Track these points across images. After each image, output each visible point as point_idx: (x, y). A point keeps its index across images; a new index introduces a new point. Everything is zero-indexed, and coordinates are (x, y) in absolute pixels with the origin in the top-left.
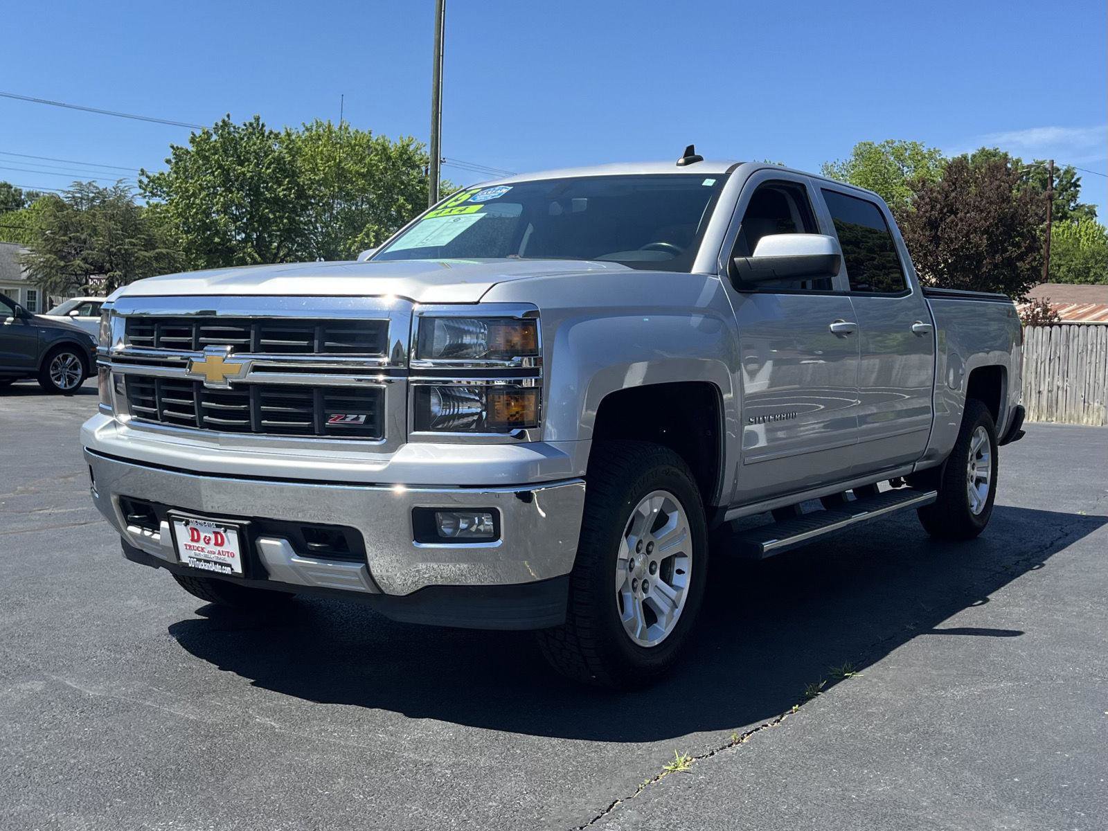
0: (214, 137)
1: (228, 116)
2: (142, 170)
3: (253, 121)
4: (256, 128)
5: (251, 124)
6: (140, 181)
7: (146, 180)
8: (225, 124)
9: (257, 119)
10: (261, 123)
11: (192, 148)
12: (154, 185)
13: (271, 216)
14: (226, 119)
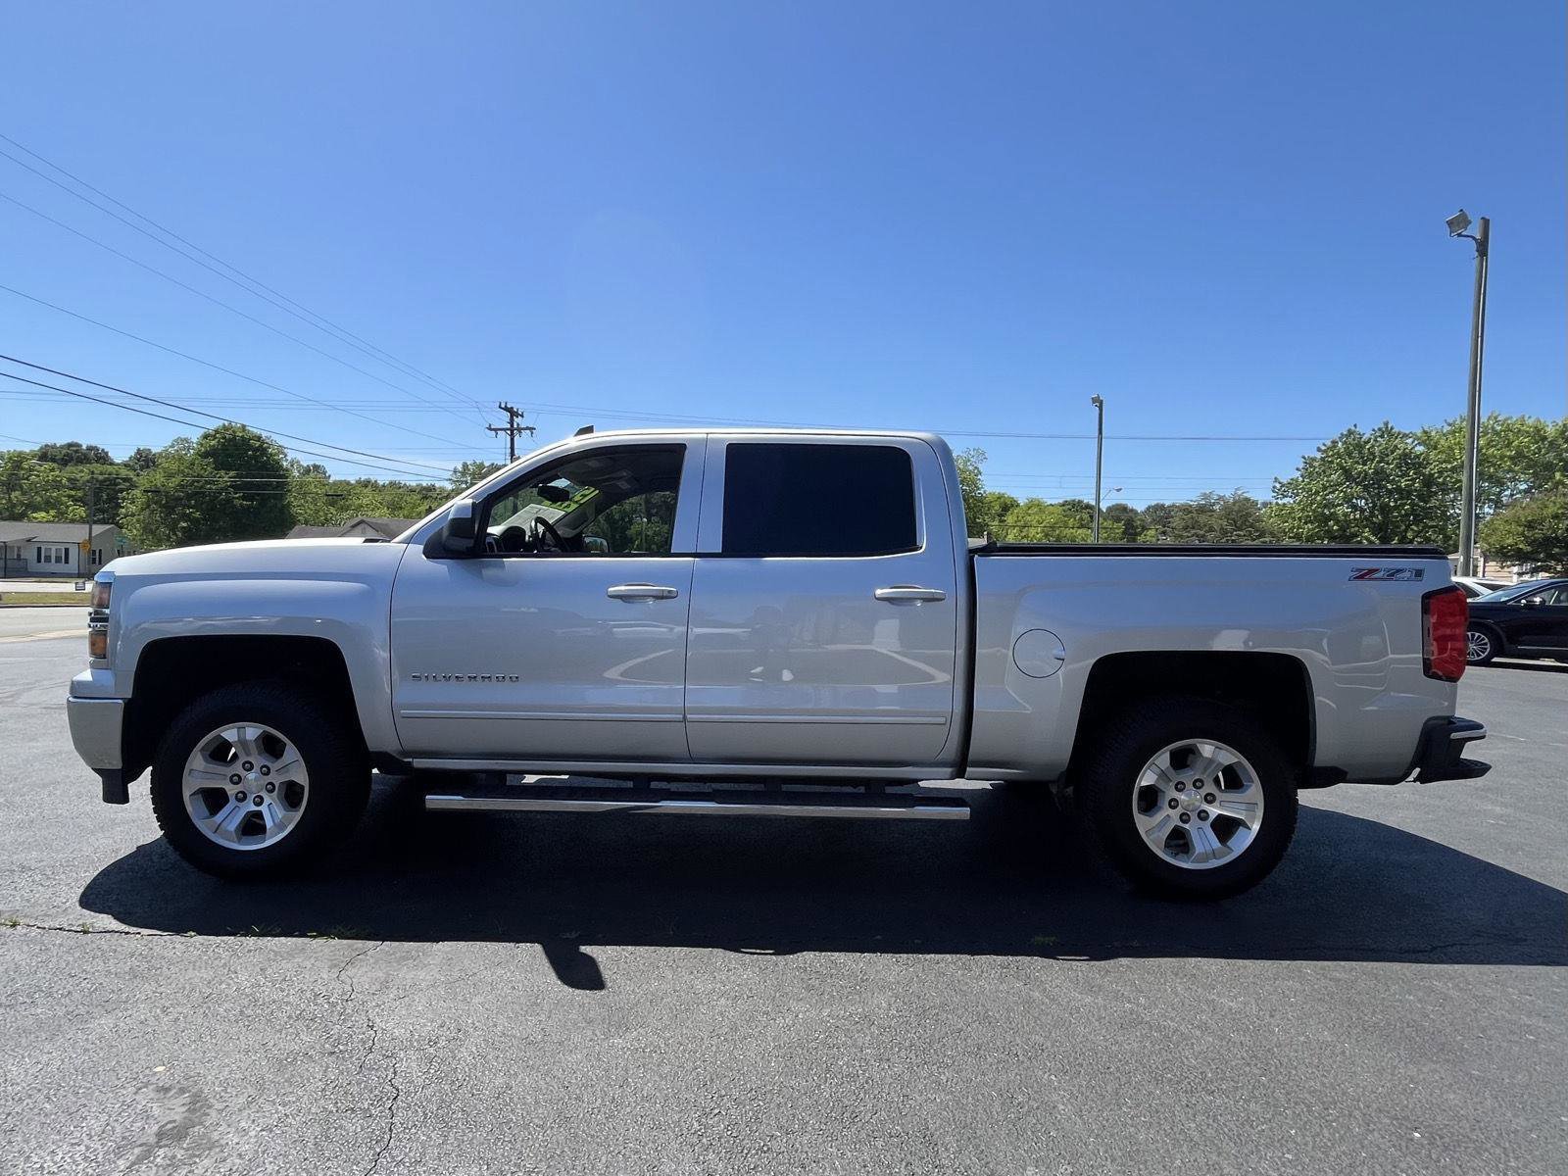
0: (1340, 444)
1: (1355, 426)
2: (1276, 478)
3: (1382, 426)
4: (1386, 432)
5: (1380, 429)
6: (1274, 487)
7: (1278, 486)
8: (1350, 432)
9: (1386, 424)
10: (1389, 426)
11: (1319, 455)
12: (1283, 490)
13: (1392, 504)
14: (1353, 428)
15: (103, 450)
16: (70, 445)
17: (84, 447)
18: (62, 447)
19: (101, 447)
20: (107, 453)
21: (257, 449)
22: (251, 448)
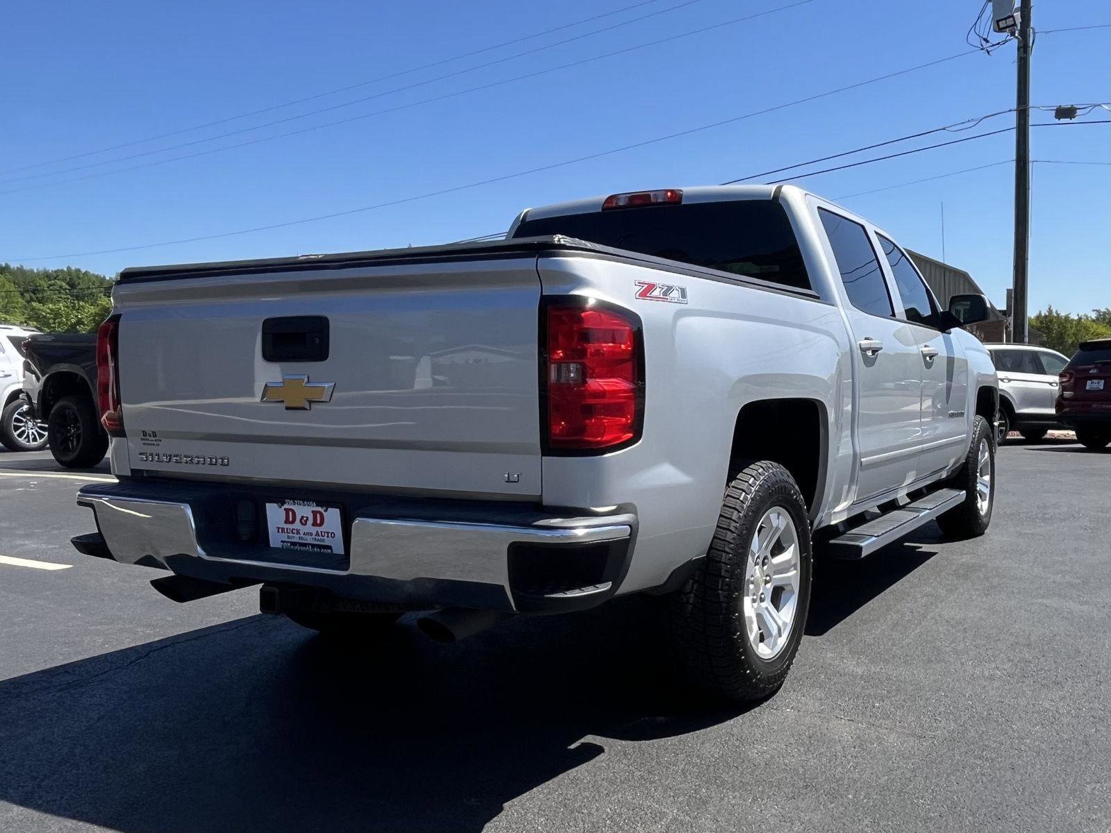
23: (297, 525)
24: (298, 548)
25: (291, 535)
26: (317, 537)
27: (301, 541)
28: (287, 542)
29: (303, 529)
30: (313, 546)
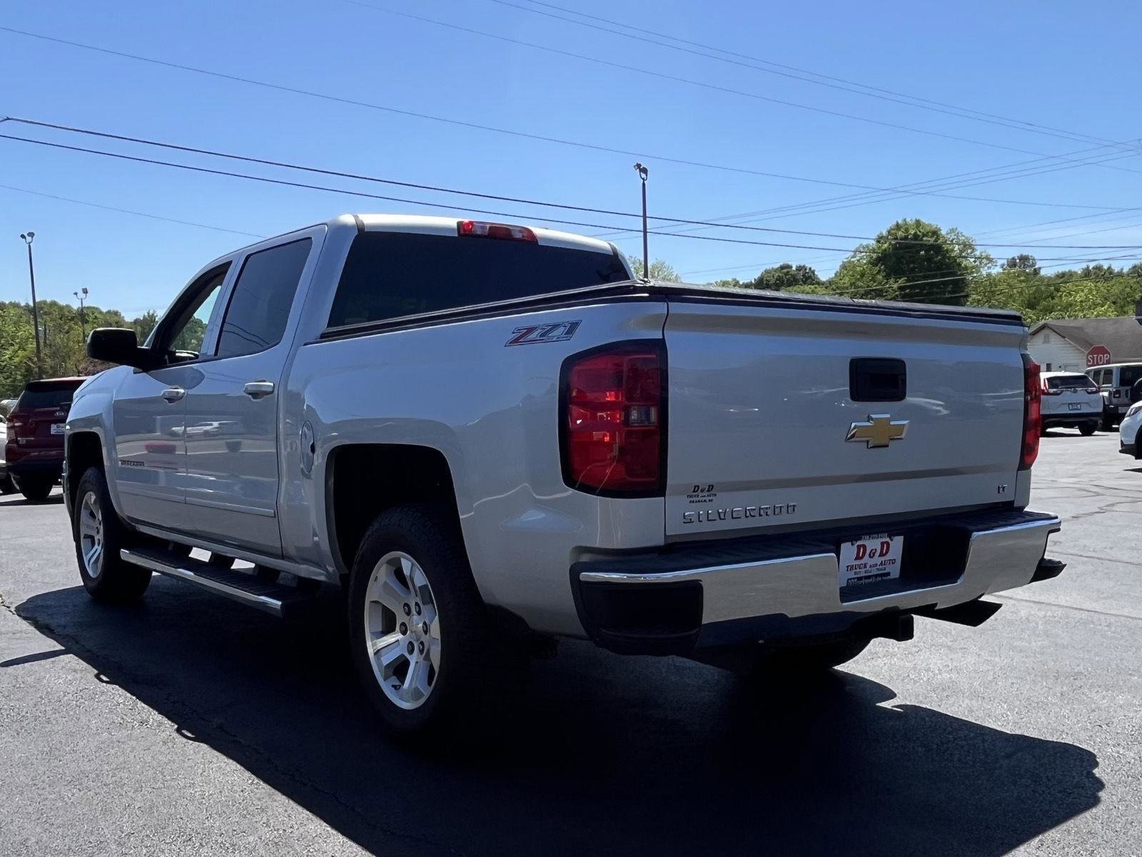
15: (810, 269)
16: (782, 268)
17: (794, 268)
18: (776, 270)
19: (808, 266)
20: (813, 272)
21: (932, 247)
22: (923, 246)
23: (866, 559)
24: (863, 581)
25: (858, 570)
26: (881, 567)
27: (866, 574)
28: (854, 579)
29: (870, 562)
30: (876, 576)
